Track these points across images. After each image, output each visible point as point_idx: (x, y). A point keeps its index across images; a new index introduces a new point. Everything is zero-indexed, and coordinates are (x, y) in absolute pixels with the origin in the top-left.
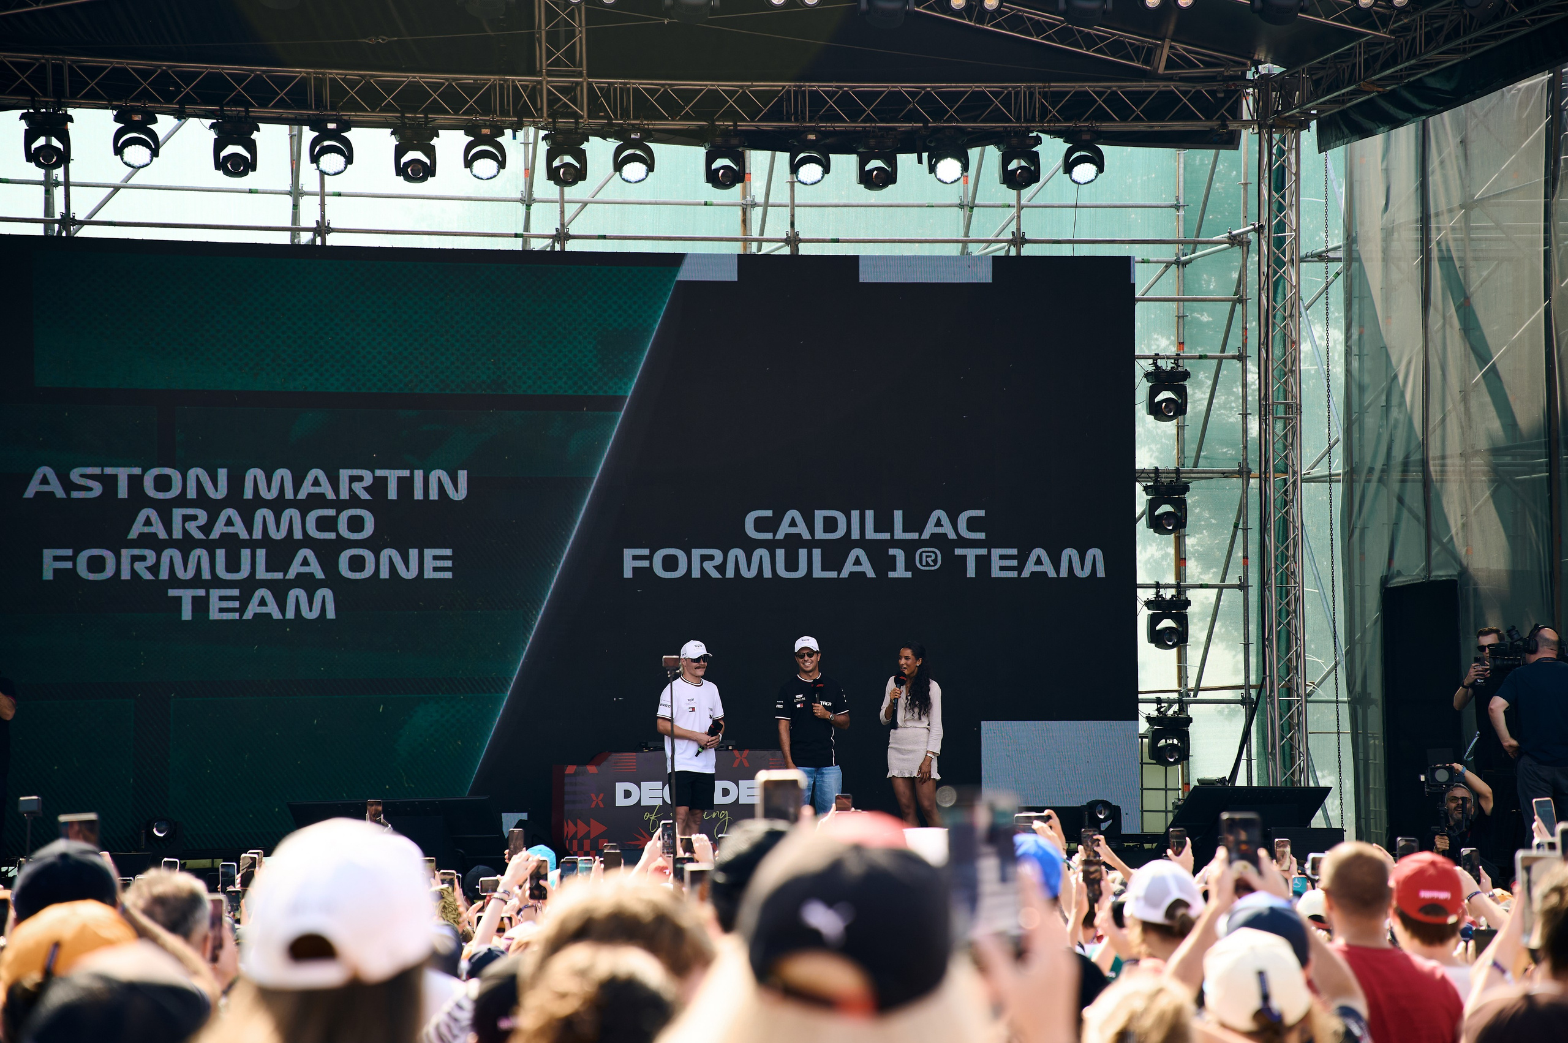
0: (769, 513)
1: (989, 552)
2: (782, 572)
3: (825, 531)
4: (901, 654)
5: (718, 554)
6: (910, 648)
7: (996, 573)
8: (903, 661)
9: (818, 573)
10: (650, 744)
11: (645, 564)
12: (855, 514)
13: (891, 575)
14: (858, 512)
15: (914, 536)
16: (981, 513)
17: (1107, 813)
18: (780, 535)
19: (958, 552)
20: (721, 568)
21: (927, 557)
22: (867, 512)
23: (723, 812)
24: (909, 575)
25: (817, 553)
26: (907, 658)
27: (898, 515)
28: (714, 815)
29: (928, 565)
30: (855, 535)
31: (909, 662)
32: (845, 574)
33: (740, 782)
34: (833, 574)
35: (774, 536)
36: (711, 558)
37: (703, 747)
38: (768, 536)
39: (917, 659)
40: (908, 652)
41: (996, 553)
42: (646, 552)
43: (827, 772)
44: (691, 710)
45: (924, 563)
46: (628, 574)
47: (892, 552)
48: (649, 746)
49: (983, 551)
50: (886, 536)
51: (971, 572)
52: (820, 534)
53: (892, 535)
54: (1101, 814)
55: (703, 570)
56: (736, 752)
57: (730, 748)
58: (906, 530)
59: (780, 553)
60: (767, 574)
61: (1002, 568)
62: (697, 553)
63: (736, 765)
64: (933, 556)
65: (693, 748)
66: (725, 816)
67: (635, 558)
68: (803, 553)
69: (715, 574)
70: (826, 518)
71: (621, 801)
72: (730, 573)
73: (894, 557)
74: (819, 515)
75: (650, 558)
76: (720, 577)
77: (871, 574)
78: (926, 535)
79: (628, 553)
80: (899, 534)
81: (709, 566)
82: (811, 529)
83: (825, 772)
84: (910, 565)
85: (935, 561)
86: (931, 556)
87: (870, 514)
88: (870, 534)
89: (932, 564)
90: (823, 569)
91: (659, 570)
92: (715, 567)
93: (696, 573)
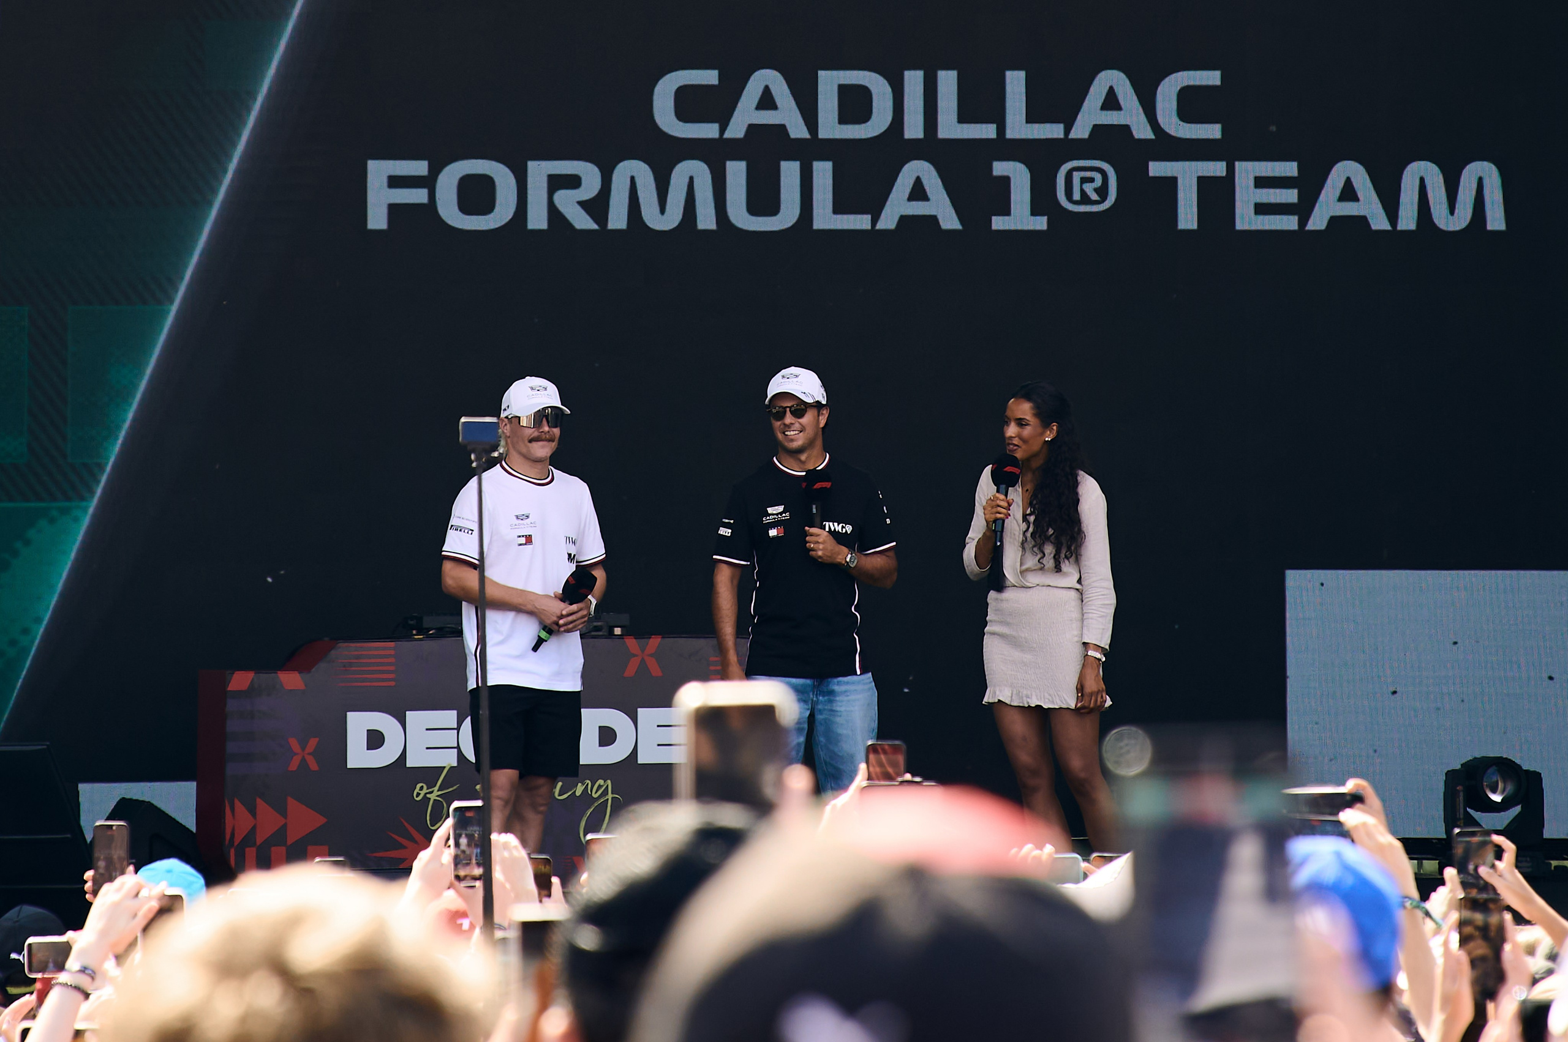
0: (709, 77)
1: (1231, 170)
2: (741, 217)
3: (843, 120)
4: (1008, 413)
5: (590, 175)
6: (1028, 397)
7: (1246, 219)
8: (1012, 430)
9: (825, 218)
10: (427, 621)
11: (419, 196)
12: (914, 80)
13: (998, 223)
14: (920, 74)
15: (1053, 131)
16: (1212, 78)
17: (1510, 788)
18: (736, 130)
19: (1157, 169)
20: (597, 207)
21: (1084, 180)
22: (942, 74)
23: (601, 782)
24: (1041, 223)
25: (823, 172)
26: (1021, 423)
27: (1015, 82)
28: (579, 790)
29: (1085, 199)
30: (914, 129)
31: (1027, 431)
32: (888, 221)
33: (641, 712)
34: (860, 222)
35: (722, 130)
36: (573, 182)
37: (551, 629)
38: (708, 131)
39: (1046, 424)
40: (1024, 409)
41: (1247, 171)
42: (420, 168)
43: (843, 688)
44: (523, 540)
45: (1077, 196)
46: (377, 219)
47: (1000, 168)
48: (425, 625)
49: (1217, 169)
50: (987, 131)
51: (1188, 217)
52: (830, 127)
53: (1001, 130)
54: (1494, 791)
55: (554, 213)
56: (631, 643)
57: (618, 631)
58: (1032, 117)
59: (736, 172)
60: (706, 220)
61: (1262, 209)
62: (539, 171)
63: (631, 670)
64: (1098, 177)
65: (529, 630)
66: (605, 793)
67: (395, 182)
68: (790, 172)
69: (582, 221)
70: (844, 90)
71: (359, 756)
72: (618, 219)
73: (1006, 181)
74: (829, 82)
75: (428, 182)
76: (595, 227)
77: (950, 221)
78: (1081, 130)
79: (378, 171)
80: (1018, 127)
81: (568, 202)
82: (810, 117)
83: (836, 688)
84: (1042, 200)
85: (1103, 192)
86: (1092, 180)
87: (948, 81)
88: (950, 127)
89: (1094, 197)
90: (839, 208)
91: (450, 212)
92: (582, 204)
93: (538, 220)
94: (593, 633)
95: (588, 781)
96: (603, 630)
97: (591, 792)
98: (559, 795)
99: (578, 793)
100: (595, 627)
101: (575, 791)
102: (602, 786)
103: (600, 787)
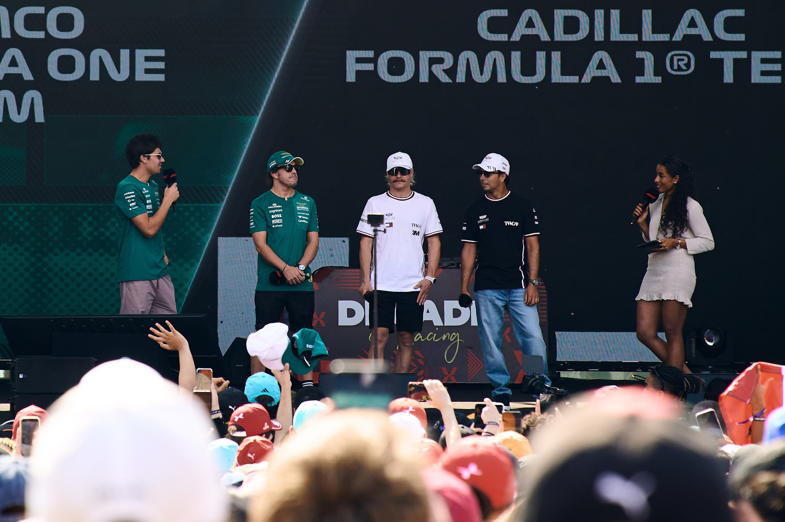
0: (504, 13)
1: (749, 55)
2: (518, 77)
3: (566, 32)
5: (448, 57)
7: (756, 78)
8: (658, 179)
9: (557, 77)
11: (370, 67)
12: (599, 14)
13: (639, 80)
14: (602, 11)
15: (664, 37)
16: (740, 13)
18: (516, 37)
19: (714, 55)
20: (452, 72)
21: (679, 60)
22: (612, 11)
23: (454, 334)
24: (658, 80)
25: (556, 56)
27: (647, 15)
28: (444, 337)
29: (680, 69)
30: (599, 36)
31: (664, 180)
32: (587, 79)
34: (574, 79)
35: (509, 37)
36: (440, 61)
38: (504, 37)
41: (757, 56)
42: (370, 54)
45: (676, 67)
46: (351, 77)
47: (639, 54)
49: (743, 55)
50: (634, 37)
51: (728, 77)
52: (560, 35)
53: (640, 37)
55: (431, 75)
58: (655, 31)
59: (516, 56)
60: (502, 78)
61: (764, 73)
62: (425, 56)
64: (686, 59)
66: (456, 339)
67: (359, 60)
68: (541, 56)
69: (445, 79)
70: (567, 19)
71: (344, 320)
72: (461, 78)
73: (642, 60)
74: (559, 15)
75: (374, 61)
76: (451, 81)
77: (616, 78)
78: (678, 37)
79: (351, 55)
80: (648, 35)
81: (437, 69)
82: (550, 30)
84: (659, 69)
85: (688, 65)
86: (683, 60)
87: (615, 14)
88: (616, 36)
89: (684, 68)
90: (563, 73)
91: (384, 75)
92: (444, 71)
93: (424, 78)
94: (450, 266)
95: (448, 334)
96: (455, 265)
97: (450, 338)
98: (435, 340)
99: (444, 339)
100: (451, 263)
101: (442, 338)
102: (455, 336)
103: (454, 336)
